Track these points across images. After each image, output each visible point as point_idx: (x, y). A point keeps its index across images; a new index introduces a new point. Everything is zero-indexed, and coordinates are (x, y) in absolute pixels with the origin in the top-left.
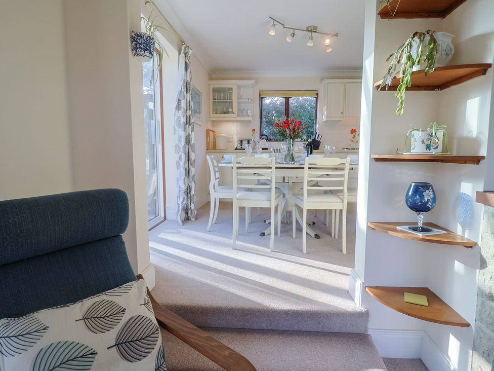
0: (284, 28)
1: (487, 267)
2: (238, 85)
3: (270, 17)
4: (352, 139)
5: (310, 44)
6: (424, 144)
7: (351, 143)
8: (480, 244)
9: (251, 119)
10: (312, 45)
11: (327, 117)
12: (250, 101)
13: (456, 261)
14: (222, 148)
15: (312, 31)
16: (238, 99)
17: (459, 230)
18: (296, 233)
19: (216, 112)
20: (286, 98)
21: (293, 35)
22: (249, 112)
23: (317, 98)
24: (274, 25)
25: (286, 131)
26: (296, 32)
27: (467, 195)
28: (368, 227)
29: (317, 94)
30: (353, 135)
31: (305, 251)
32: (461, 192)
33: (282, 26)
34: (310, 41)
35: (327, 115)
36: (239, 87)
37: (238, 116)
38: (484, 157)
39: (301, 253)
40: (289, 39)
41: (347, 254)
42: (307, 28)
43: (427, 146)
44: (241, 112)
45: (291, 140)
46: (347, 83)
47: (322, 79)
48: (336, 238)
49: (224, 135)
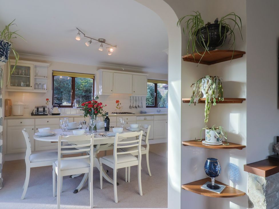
0: (85, 36)
1: (254, 207)
2: (35, 66)
3: (77, 28)
4: (117, 106)
5: (101, 49)
6: (216, 138)
7: (117, 109)
8: (248, 194)
9: (45, 91)
10: (102, 50)
11: (103, 92)
12: (45, 78)
13: (230, 202)
14: (19, 114)
15: (102, 42)
16: (35, 76)
17: (231, 184)
18: (103, 185)
19: (13, 84)
20: (72, 78)
21: (91, 42)
22: (45, 86)
23: (94, 80)
24: (79, 34)
25: (91, 109)
26: (93, 40)
27: (235, 165)
28: (182, 189)
29: (94, 77)
30: (117, 104)
31: (116, 200)
32: (230, 162)
33: (84, 35)
34: (101, 47)
35: (102, 91)
36: (36, 67)
37: (35, 89)
38: (245, 146)
39: (114, 203)
40: (87, 44)
41: (143, 195)
42: (99, 39)
43: (217, 139)
44: (37, 86)
45: (95, 115)
46: (115, 72)
47: (99, 68)
48: (129, 182)
49: (21, 103)
